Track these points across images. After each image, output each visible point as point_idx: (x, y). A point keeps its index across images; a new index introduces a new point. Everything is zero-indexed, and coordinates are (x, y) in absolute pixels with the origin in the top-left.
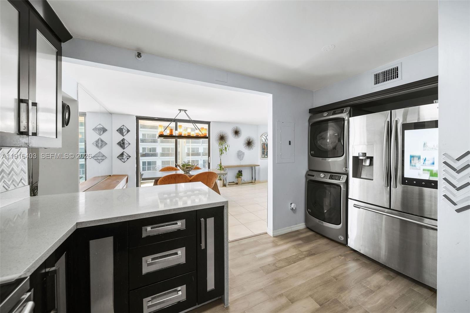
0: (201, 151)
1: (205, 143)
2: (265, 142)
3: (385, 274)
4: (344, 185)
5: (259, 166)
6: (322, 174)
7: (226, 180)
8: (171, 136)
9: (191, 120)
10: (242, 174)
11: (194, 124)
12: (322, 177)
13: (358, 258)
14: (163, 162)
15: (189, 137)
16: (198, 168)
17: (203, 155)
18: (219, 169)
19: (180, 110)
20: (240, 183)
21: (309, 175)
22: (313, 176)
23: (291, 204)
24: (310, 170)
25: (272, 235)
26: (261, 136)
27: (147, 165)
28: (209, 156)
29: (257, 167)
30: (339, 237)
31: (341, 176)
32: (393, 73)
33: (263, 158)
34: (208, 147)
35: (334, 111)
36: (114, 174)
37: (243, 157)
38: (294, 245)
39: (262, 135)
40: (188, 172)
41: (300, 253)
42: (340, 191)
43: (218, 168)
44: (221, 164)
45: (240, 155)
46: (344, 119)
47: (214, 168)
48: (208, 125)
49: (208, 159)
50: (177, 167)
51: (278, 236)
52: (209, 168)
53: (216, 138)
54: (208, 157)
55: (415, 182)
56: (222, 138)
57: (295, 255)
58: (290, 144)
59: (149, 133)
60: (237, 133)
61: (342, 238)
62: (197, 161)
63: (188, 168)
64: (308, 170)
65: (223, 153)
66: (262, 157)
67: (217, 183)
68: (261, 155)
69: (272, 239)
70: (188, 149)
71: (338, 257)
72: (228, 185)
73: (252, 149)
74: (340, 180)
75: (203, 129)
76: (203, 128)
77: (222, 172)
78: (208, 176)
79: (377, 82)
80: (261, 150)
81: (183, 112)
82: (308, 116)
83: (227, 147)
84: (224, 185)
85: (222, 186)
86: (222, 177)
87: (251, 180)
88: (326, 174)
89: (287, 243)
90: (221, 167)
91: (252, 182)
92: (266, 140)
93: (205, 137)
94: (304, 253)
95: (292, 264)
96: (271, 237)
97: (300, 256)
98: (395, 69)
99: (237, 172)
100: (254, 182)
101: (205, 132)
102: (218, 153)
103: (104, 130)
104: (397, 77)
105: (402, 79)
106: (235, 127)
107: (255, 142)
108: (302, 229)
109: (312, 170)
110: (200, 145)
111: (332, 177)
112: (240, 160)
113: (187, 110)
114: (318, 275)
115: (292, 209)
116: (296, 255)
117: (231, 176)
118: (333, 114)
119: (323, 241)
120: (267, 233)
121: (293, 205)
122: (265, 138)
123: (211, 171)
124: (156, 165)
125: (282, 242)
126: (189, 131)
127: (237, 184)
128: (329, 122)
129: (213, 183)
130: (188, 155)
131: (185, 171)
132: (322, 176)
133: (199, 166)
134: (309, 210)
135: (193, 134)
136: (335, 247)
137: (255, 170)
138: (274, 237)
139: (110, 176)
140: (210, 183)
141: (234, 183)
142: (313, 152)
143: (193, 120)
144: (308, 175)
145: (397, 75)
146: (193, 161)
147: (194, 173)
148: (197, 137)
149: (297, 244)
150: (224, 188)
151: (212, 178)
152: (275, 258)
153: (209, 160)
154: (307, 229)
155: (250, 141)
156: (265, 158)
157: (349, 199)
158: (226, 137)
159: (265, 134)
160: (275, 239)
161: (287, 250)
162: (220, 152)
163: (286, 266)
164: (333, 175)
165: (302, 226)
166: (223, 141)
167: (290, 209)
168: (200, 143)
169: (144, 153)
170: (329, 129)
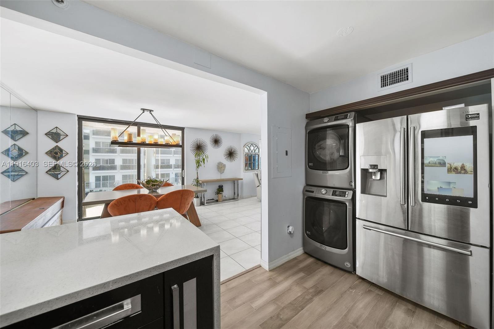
0: (172, 162)
1: (177, 154)
2: (249, 153)
3: (403, 307)
4: (349, 203)
5: (242, 179)
6: (323, 190)
7: (204, 198)
8: (129, 143)
9: (160, 125)
10: (222, 189)
11: (163, 130)
12: (324, 194)
13: (370, 289)
14: (124, 177)
15: (156, 145)
16: (169, 185)
17: (176, 168)
18: (196, 184)
19: (144, 110)
20: (221, 200)
21: (307, 191)
22: (313, 192)
23: (288, 227)
24: (307, 185)
25: (268, 268)
26: (244, 146)
27: (101, 180)
28: (183, 169)
29: (240, 181)
30: (345, 264)
31: (346, 192)
32: (402, 75)
33: (247, 170)
34: (181, 159)
35: (336, 117)
36: (39, 196)
37: (224, 170)
38: (296, 280)
39: (246, 145)
40: (154, 190)
41: (305, 292)
42: (345, 210)
43: (194, 184)
44: (198, 178)
45: (221, 167)
46: (348, 126)
47: (189, 185)
48: (181, 131)
49: (181, 172)
50: (140, 185)
51: (275, 269)
52: (183, 183)
53: (191, 147)
54: (181, 169)
55: (437, 199)
56: (199, 148)
57: (300, 296)
58: (287, 154)
59: (104, 141)
60: (216, 142)
61: (348, 265)
62: (168, 175)
63: (155, 185)
64: (305, 185)
65: (201, 165)
66: (245, 170)
67: (194, 203)
68: (244, 168)
69: (268, 275)
70: (157, 160)
71: (349, 291)
72: (207, 203)
73: (234, 160)
74: (345, 197)
75: (175, 137)
76: (175, 134)
77: (200, 189)
78: (182, 195)
79: (384, 84)
80: (244, 161)
81: (147, 113)
82: (304, 122)
83: (205, 159)
84: (202, 204)
85: (200, 205)
86: (199, 195)
87: (233, 196)
88: (328, 189)
89: (286, 278)
90: (198, 183)
91: (234, 199)
92: (249, 151)
93: (177, 146)
94: (311, 291)
95: (300, 311)
96: (267, 271)
97: (307, 297)
98: (405, 70)
99: (217, 187)
100: (236, 198)
101: (178, 140)
102: (194, 165)
103: (24, 133)
104: (407, 79)
105: (412, 82)
106: (215, 135)
107: (237, 152)
108: (300, 255)
109: (309, 185)
110: (171, 156)
111: (335, 193)
112: (221, 173)
113: (153, 111)
114: (334, 325)
115: (290, 233)
116: (302, 295)
117: (210, 193)
118: (335, 120)
119: (326, 270)
120: (261, 266)
121: (291, 228)
122: (249, 148)
123: (186, 189)
124: (115, 180)
125: (280, 278)
126: (156, 137)
127: (217, 201)
128: (327, 129)
129: (188, 204)
130: (157, 167)
131: (149, 190)
132: (324, 192)
133: (170, 182)
134: (307, 232)
135: (161, 141)
136: (342, 277)
137: (238, 185)
138: (270, 271)
139: (34, 199)
140: (185, 204)
141: (214, 200)
142: (312, 164)
143: (162, 125)
144: (305, 191)
145: (407, 76)
146: (163, 175)
147: (162, 191)
148: (167, 146)
149: (299, 279)
150: (202, 207)
151: (188, 197)
152: (277, 304)
153: (183, 174)
154: (305, 254)
155: (232, 151)
156: (248, 171)
157: (357, 219)
158: (204, 146)
159: (248, 143)
160: (271, 273)
161: (289, 290)
162: (197, 164)
163: (294, 317)
164: (336, 191)
165: (299, 252)
166: (200, 151)
167: (287, 233)
168: (171, 154)
169: (98, 165)
170: (327, 138)
